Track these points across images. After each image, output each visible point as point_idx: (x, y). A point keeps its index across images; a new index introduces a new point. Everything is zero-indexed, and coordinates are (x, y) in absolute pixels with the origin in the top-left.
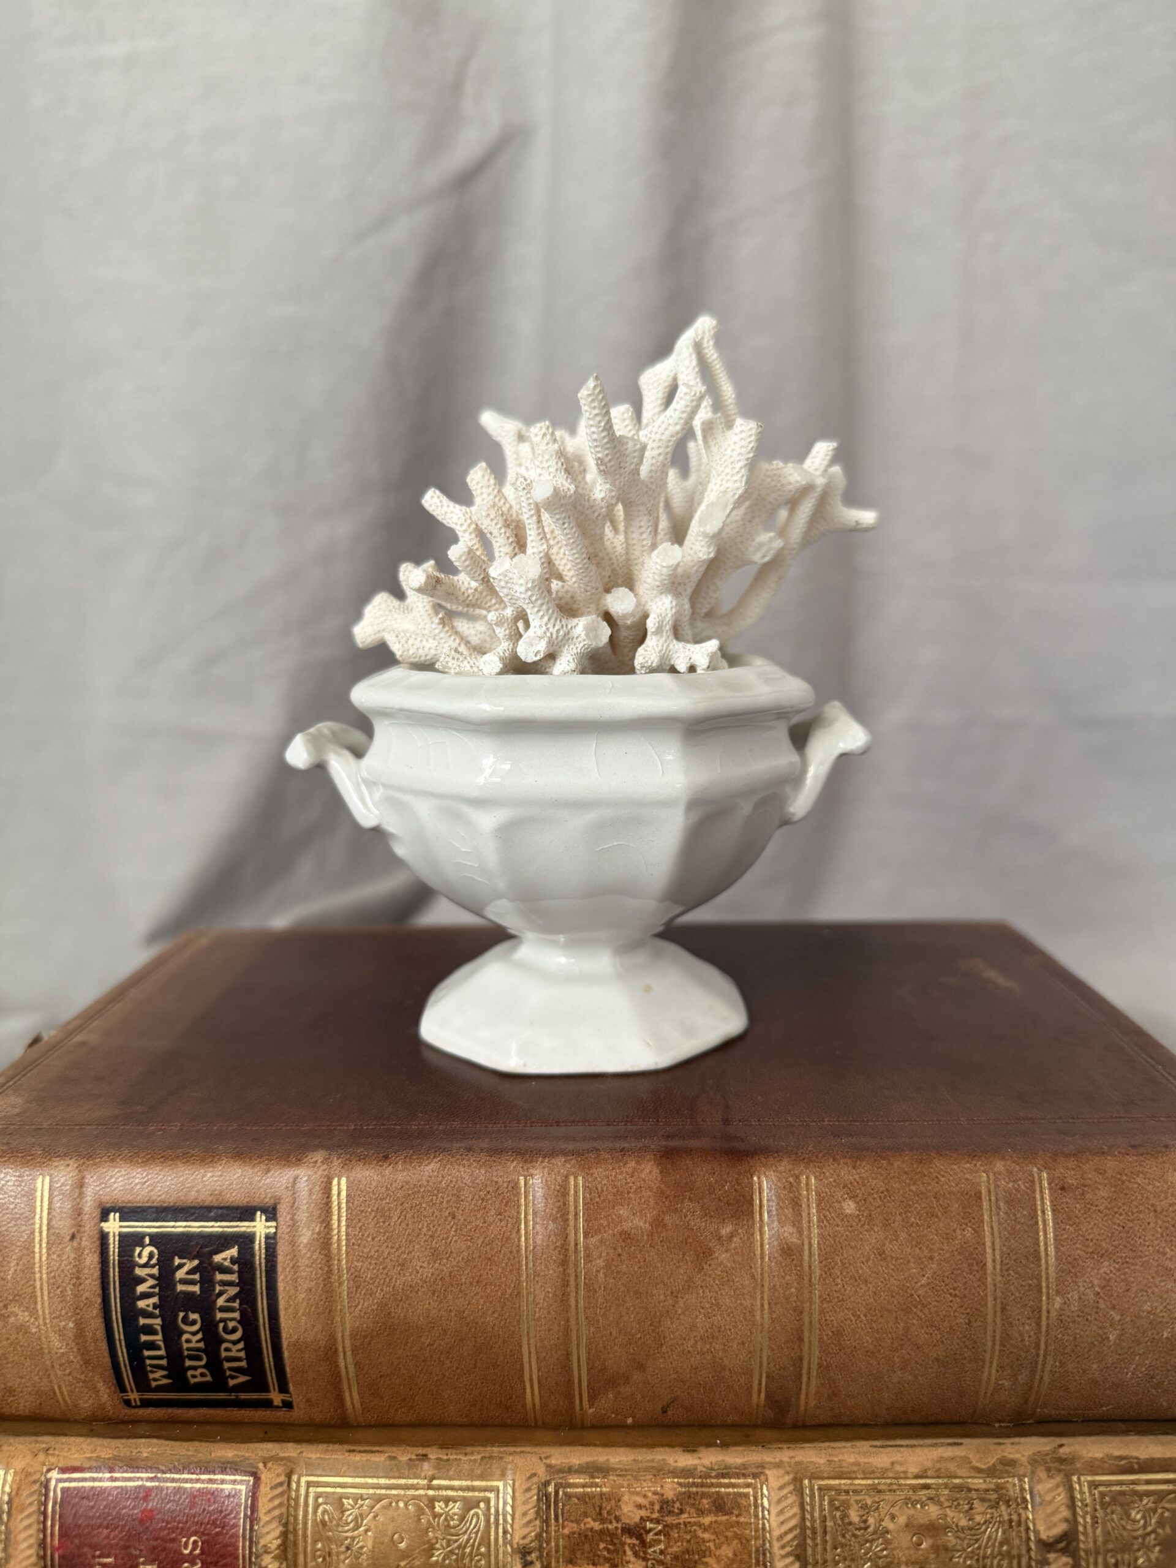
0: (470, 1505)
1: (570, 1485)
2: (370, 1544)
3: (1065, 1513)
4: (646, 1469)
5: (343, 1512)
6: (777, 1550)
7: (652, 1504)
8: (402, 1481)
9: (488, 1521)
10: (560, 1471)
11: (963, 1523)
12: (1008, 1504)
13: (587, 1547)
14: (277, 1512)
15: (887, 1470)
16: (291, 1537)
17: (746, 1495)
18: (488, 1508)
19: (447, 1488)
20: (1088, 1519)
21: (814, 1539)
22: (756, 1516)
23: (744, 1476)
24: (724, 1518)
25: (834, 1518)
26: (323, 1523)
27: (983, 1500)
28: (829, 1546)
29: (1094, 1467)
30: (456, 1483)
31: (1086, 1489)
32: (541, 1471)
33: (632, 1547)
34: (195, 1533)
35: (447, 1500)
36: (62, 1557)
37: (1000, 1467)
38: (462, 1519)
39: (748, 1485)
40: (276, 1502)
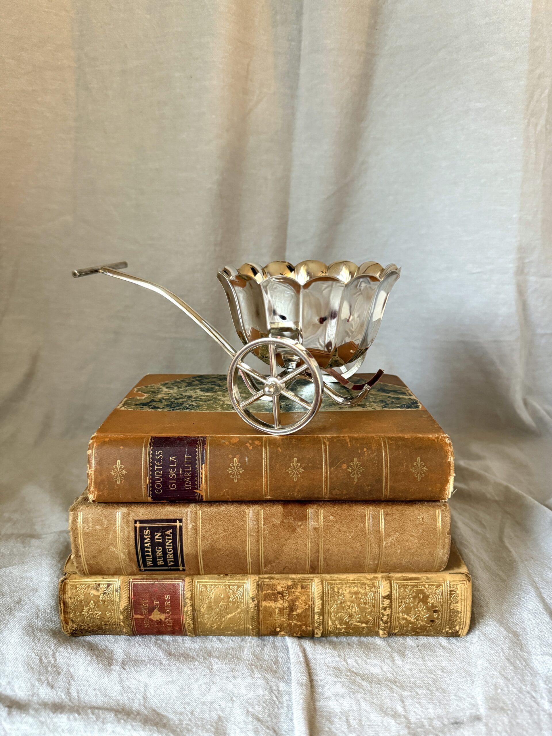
0: (239, 587)
1: (264, 582)
2: (213, 597)
3: (389, 590)
4: (284, 578)
5: (206, 589)
6: (316, 598)
7: (285, 586)
8: (221, 581)
9: (244, 591)
10: (262, 578)
11: (363, 592)
12: (375, 587)
13: (269, 597)
14: (190, 589)
15: (345, 579)
16: (193, 595)
17: (309, 585)
18: (244, 587)
19: (233, 582)
20: (395, 591)
21: (326, 595)
22: (311, 590)
23: (309, 580)
24: (303, 590)
25: (331, 590)
26: (202, 592)
27: (369, 586)
28: (329, 597)
29: (397, 579)
30: (236, 581)
31: (395, 584)
32: (257, 579)
33: (280, 597)
34: (169, 594)
35: (233, 585)
36: (134, 600)
37: (373, 578)
38: (237, 590)
39: (309, 582)
40: (189, 586)
